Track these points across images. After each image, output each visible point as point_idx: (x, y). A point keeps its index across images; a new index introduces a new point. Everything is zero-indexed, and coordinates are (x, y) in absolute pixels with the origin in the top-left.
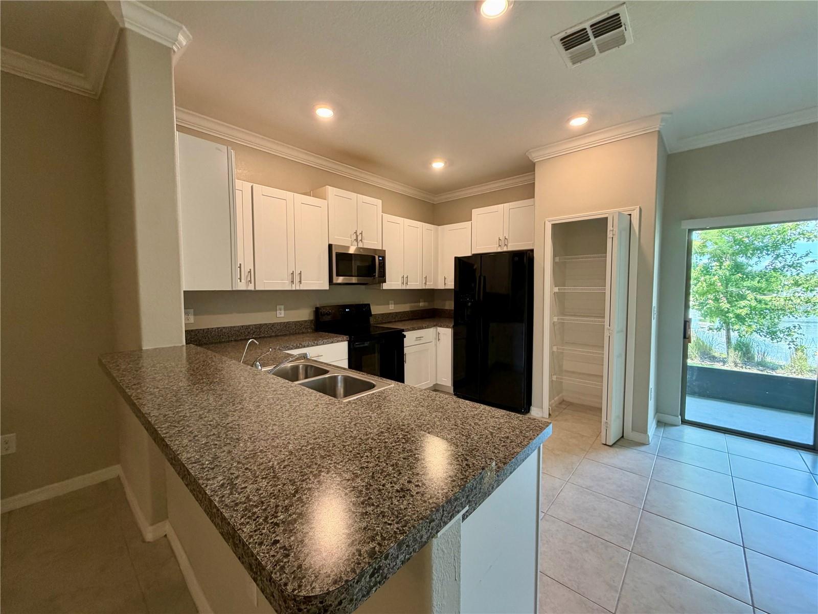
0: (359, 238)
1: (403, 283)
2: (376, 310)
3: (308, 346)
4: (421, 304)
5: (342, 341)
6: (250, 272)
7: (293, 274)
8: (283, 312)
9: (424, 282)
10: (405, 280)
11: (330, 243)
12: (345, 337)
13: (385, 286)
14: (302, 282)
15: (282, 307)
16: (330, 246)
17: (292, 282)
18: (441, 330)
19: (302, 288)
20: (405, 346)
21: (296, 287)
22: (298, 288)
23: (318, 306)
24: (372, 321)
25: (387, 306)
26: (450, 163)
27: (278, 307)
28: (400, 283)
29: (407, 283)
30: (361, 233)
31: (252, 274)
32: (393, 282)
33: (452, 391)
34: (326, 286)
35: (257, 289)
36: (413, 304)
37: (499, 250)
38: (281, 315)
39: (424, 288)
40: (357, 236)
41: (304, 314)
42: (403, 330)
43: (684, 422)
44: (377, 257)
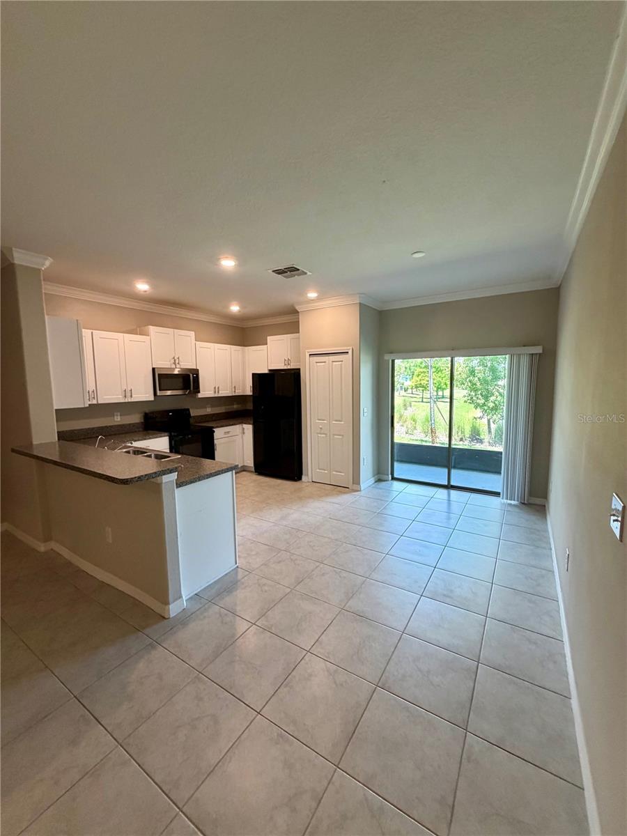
0: (177, 362)
1: (215, 392)
2: (194, 413)
3: (139, 440)
4: (235, 406)
5: (164, 436)
6: (93, 391)
7: (125, 391)
8: (119, 417)
9: (233, 390)
10: (216, 389)
11: (154, 366)
12: (166, 434)
13: (200, 395)
14: (133, 396)
15: (119, 414)
16: (154, 369)
17: (125, 396)
18: (245, 426)
19: (132, 401)
20: (215, 438)
21: (129, 400)
22: (130, 401)
23: (147, 412)
24: (192, 421)
25: (204, 409)
26: (242, 307)
27: (115, 414)
28: (212, 392)
29: (218, 392)
30: (178, 358)
31: (95, 392)
32: (206, 391)
33: (253, 470)
34: (152, 398)
35: (99, 402)
36: (227, 407)
37: (285, 368)
38: (118, 419)
39: (234, 394)
40: (175, 360)
41: (136, 418)
42: (213, 427)
43: (393, 479)
44: (191, 375)
